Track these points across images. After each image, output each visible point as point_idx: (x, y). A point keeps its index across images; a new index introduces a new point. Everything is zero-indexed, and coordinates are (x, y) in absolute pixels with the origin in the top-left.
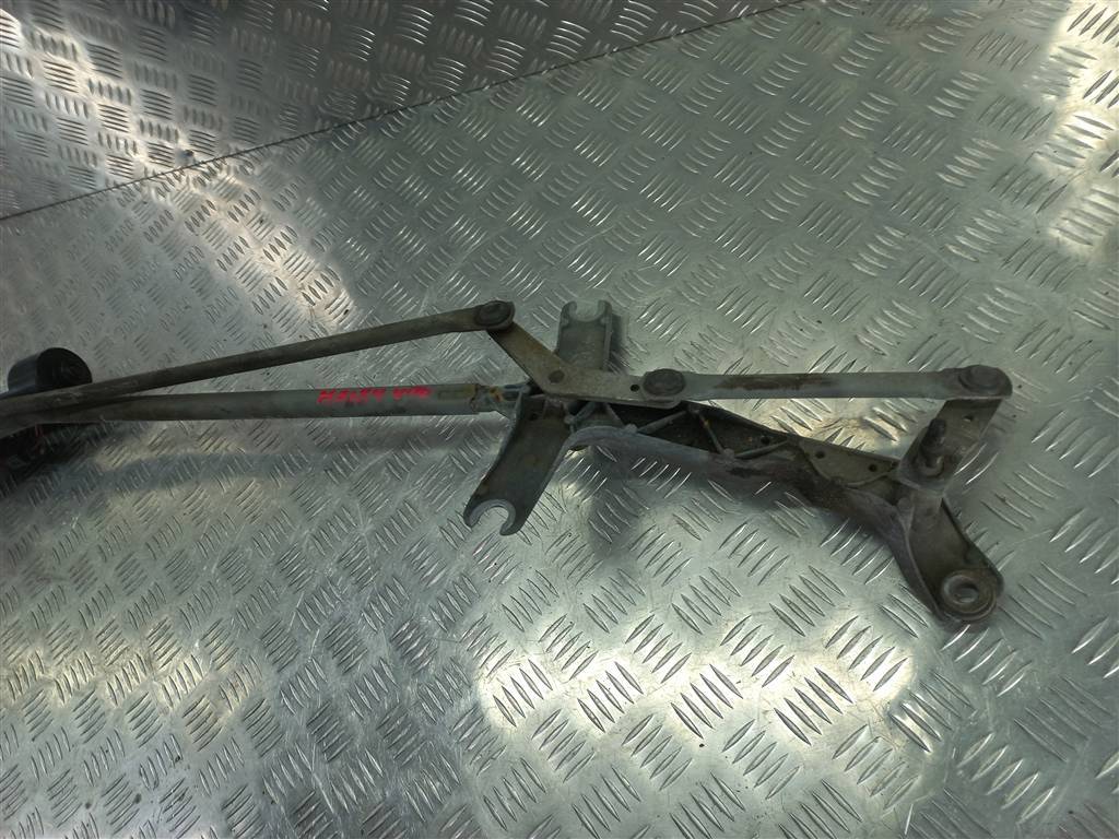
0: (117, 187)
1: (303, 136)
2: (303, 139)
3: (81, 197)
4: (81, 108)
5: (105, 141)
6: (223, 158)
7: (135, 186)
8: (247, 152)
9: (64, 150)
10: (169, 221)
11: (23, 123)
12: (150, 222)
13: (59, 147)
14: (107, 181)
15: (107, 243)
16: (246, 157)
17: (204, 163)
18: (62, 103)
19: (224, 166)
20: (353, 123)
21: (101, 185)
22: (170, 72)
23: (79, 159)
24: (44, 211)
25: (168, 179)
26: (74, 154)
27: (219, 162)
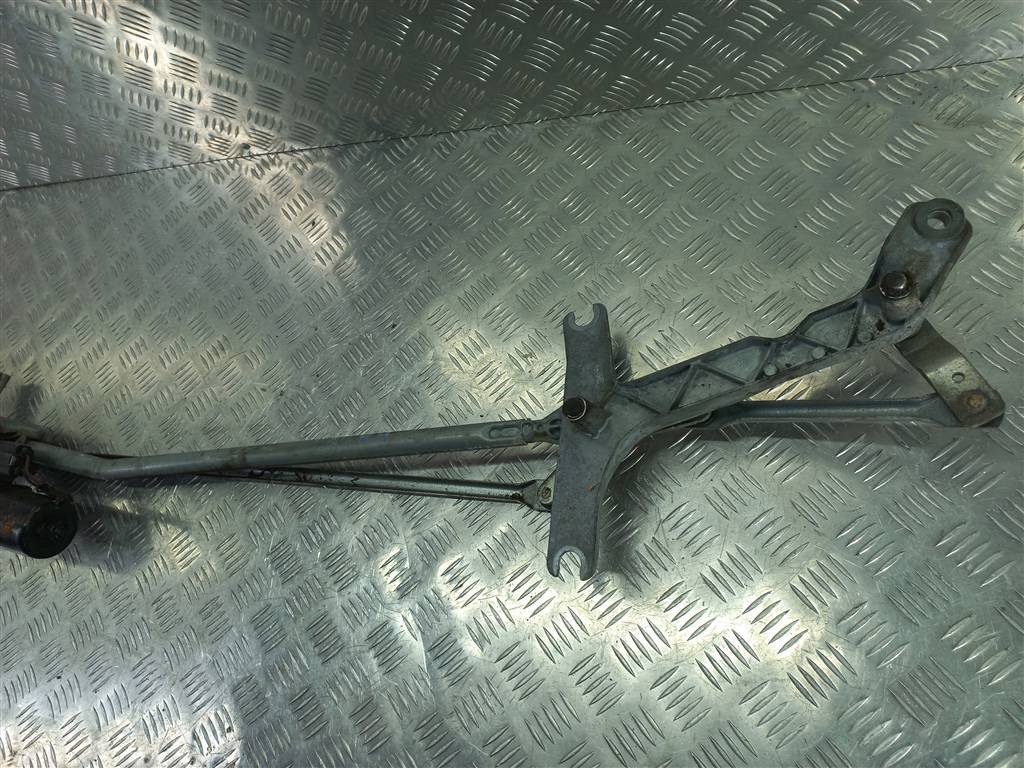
0: (174, 167)
1: (356, 144)
2: (356, 147)
3: (138, 172)
4: (153, 103)
5: (170, 130)
6: (277, 153)
7: (190, 168)
8: (302, 151)
9: (131, 134)
10: (223, 209)
11: (96, 110)
12: (204, 207)
13: (127, 131)
14: (164, 161)
15: (162, 221)
16: (300, 155)
17: (258, 155)
18: (136, 97)
19: (277, 161)
20: (406, 138)
21: (158, 164)
22: (242, 81)
23: (142, 142)
24: (102, 180)
25: (223, 166)
26: (139, 137)
27: (272, 157)
